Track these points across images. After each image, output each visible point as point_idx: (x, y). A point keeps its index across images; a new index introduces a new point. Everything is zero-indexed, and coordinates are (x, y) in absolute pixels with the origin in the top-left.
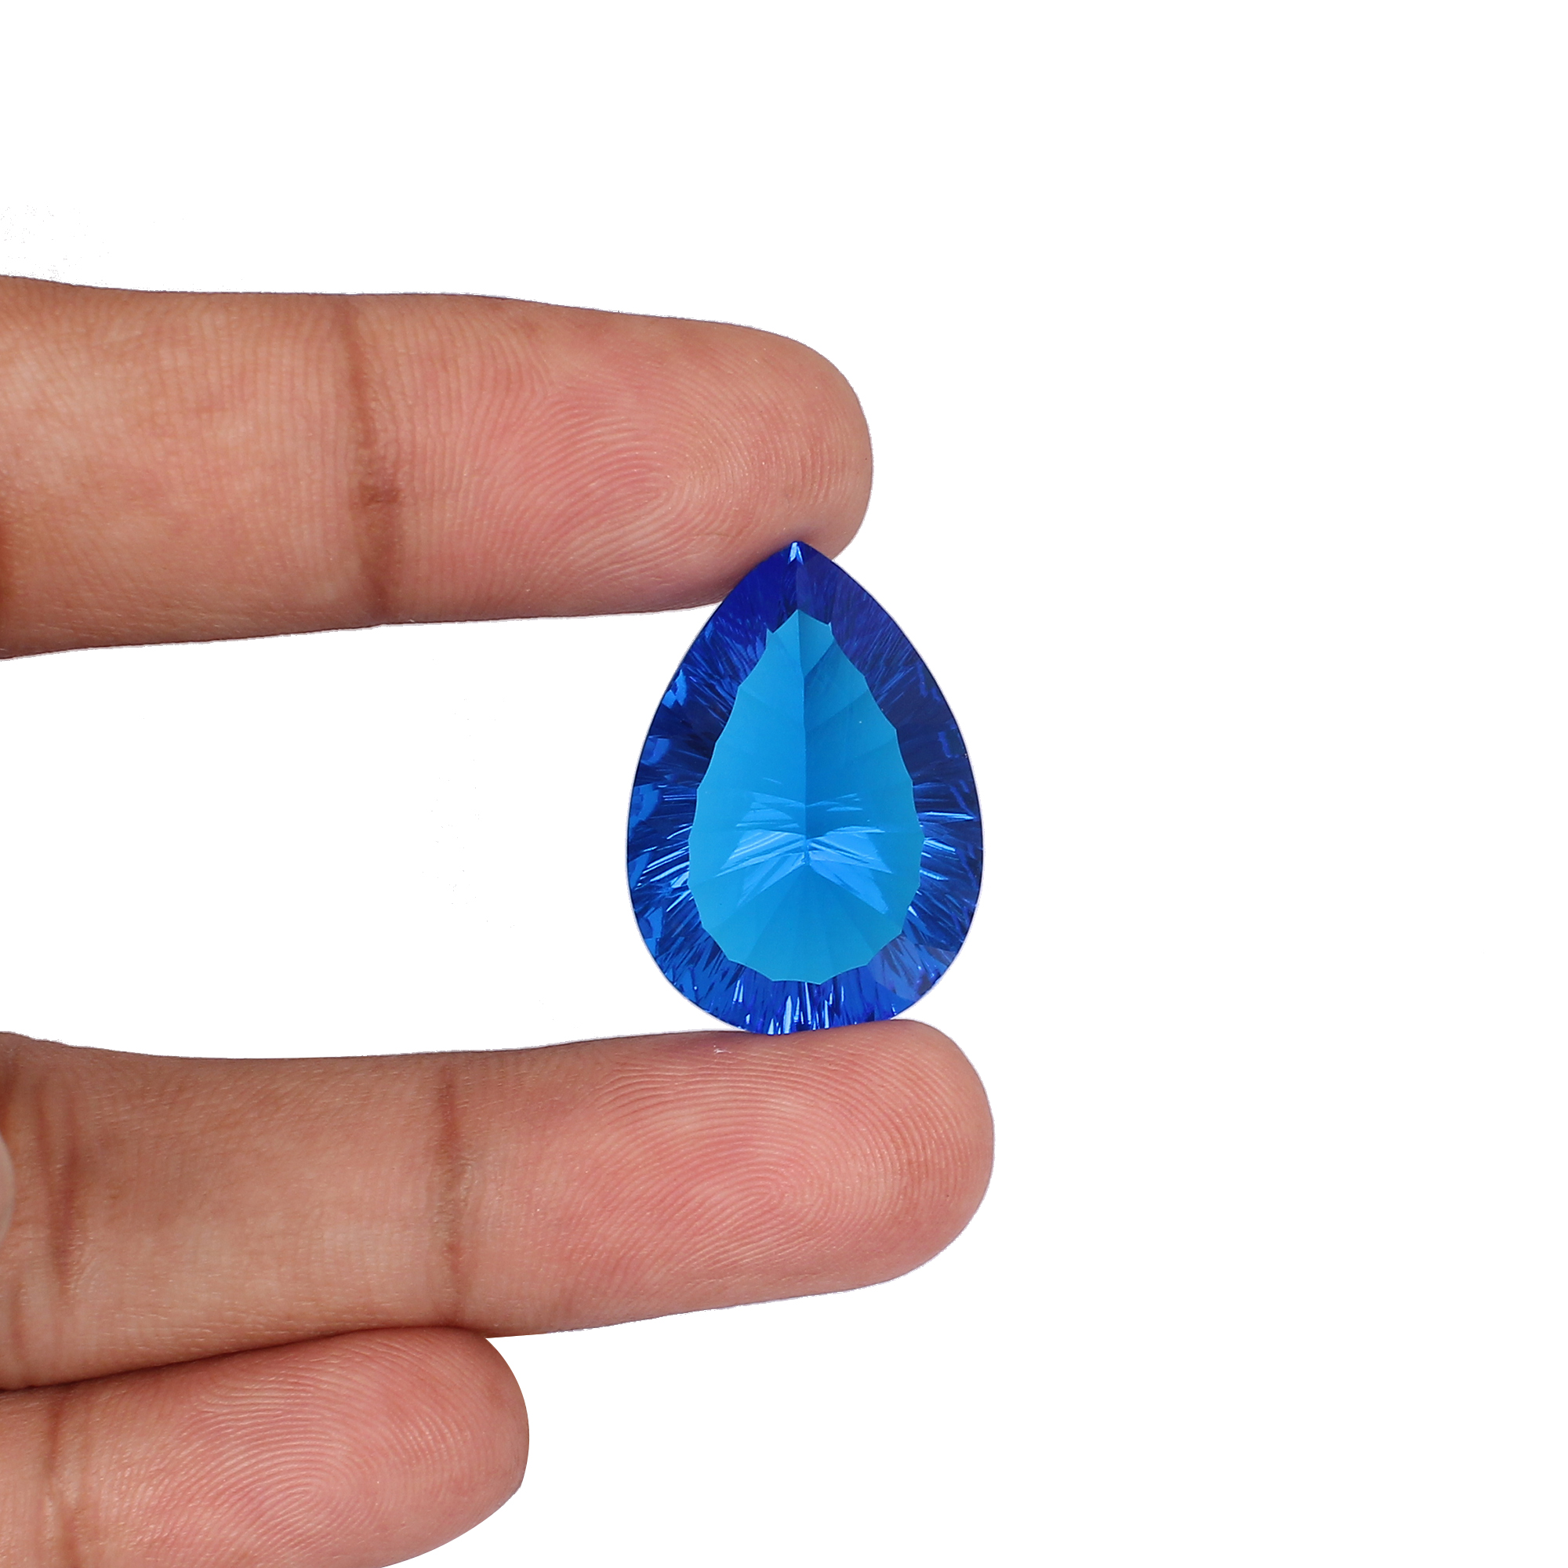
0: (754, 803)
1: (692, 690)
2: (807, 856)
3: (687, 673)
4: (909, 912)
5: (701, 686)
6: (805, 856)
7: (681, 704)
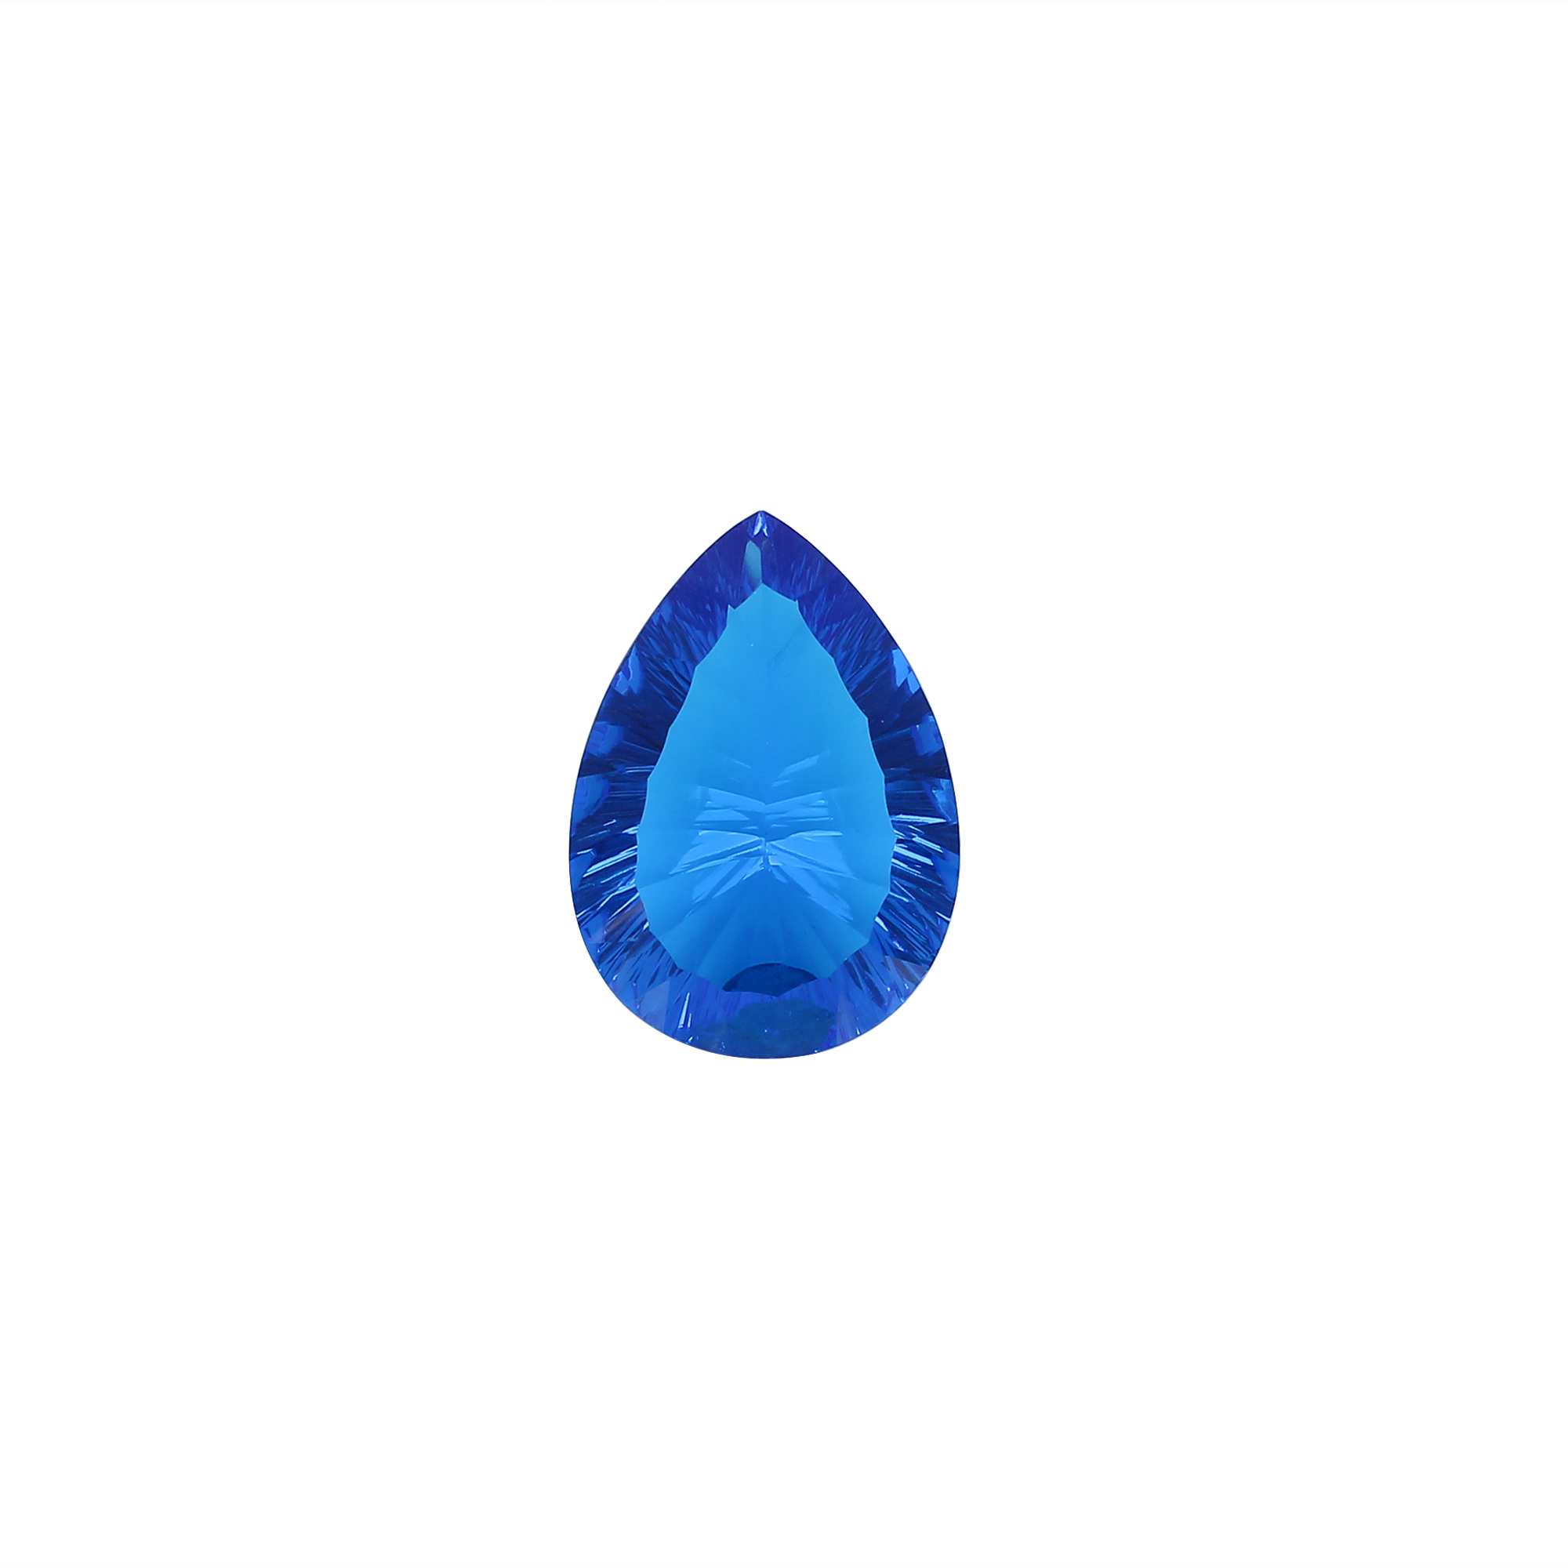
0: (709, 802)
1: (648, 677)
2: (766, 861)
3: (639, 654)
4: (876, 922)
5: (656, 673)
6: (764, 860)
7: (635, 691)
